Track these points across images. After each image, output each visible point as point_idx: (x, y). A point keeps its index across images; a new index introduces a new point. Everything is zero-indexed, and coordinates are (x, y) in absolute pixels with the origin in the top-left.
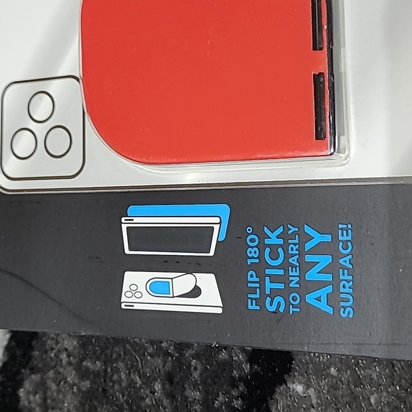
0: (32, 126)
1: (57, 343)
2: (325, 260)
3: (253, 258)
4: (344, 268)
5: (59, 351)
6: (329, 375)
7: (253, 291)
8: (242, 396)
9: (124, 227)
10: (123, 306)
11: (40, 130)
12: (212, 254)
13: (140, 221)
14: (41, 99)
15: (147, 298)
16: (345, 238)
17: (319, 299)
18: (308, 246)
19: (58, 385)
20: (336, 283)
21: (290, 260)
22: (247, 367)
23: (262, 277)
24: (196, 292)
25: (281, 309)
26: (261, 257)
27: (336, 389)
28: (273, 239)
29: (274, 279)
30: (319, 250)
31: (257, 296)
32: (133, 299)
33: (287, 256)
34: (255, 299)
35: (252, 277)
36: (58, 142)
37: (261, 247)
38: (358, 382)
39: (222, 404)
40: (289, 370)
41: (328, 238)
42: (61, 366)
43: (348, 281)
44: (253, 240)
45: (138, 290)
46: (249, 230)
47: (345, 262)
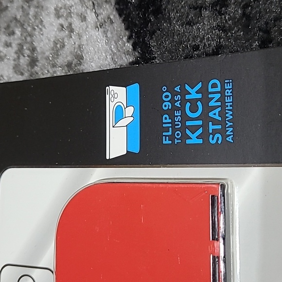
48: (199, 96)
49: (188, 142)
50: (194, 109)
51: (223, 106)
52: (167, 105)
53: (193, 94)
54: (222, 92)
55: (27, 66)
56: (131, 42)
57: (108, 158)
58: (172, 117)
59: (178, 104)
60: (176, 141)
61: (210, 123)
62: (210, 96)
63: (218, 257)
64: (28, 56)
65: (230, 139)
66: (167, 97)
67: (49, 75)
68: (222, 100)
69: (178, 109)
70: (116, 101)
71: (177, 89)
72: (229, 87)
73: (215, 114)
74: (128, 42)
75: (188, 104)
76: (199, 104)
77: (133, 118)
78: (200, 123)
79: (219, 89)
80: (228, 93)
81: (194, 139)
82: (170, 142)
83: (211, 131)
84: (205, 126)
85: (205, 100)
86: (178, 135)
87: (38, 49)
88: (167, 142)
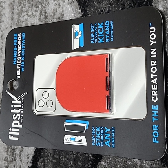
0: (43, 99)
1: (48, 151)
2: (109, 135)
3: (93, 133)
4: (113, 137)
5: (48, 153)
6: (109, 160)
7: (94, 141)
8: (91, 164)
9: (65, 125)
10: (64, 143)
11: (45, 100)
12: (85, 132)
13: (69, 124)
14: (46, 93)
15: (70, 141)
16: (113, 130)
17: (107, 143)
18: (105, 132)
19: (48, 161)
20: (111, 140)
21: (102, 135)
22: (92, 158)
23: (95, 138)
24: (81, 141)
25: (100, 145)
26: (95, 133)
27: (111, 163)
28: (98, 129)
29: (98, 138)
30: (107, 133)
31: (95, 142)
32: (67, 141)
33: (101, 133)
35: (93, 137)
36: (50, 104)
37: (95, 131)
38: (116, 162)
39: (86, 166)
40: (101, 159)
41: (110, 130)
42: (49, 156)
43: (114, 140)
44: (94, 130)
45: (68, 139)
46: (93, 127)
47: (113, 135)
48: (103, 27)
49: (99, 42)
50: (101, 31)
51: (110, 30)
52: (92, 30)
53: (101, 26)
55: (44, 19)
56: (81, 9)
57: (73, 49)
58: (94, 34)
59: (96, 30)
60: (95, 42)
61: (106, 35)
62: (106, 27)
63: (108, 77)
65: (112, 40)
66: (92, 27)
67: (52, 22)
68: (110, 28)
69: (96, 31)
70: (76, 30)
71: (96, 25)
72: (112, 23)
73: (107, 33)
74: (79, 9)
75: (99, 29)
76: (103, 29)
77: (81, 35)
78: (103, 35)
79: (109, 24)
80: (112, 25)
81: (101, 41)
82: (94, 42)
83: (106, 38)
85: (105, 28)
86: (96, 40)
88: (92, 42)
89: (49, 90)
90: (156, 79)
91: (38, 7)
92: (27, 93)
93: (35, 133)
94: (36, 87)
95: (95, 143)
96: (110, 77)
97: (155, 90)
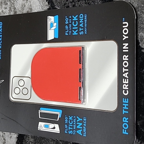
0: (19, 87)
2: (81, 124)
3: (66, 122)
4: (84, 126)
7: (66, 129)
9: (39, 112)
10: (38, 129)
11: (21, 88)
12: (58, 120)
13: (43, 111)
14: (21, 81)
15: (44, 128)
16: (85, 120)
17: (79, 132)
18: (78, 121)
20: (83, 129)
21: (74, 123)
23: (68, 126)
24: (54, 128)
25: (72, 133)
26: (68, 122)
28: (71, 118)
29: (70, 127)
30: (79, 122)
32: (41, 128)
33: (73, 122)
34: (67, 131)
35: (66, 126)
36: (25, 91)
37: (68, 120)
41: (82, 120)
43: (85, 129)
44: (66, 118)
45: (42, 126)
46: (66, 116)
47: (85, 125)
48: (77, 19)
49: (73, 34)
50: (75, 24)
51: (84, 22)
52: (67, 23)
53: (75, 19)
54: (84, 18)
57: (48, 40)
58: (68, 26)
59: (70, 22)
60: (70, 34)
61: (80, 28)
62: (80, 19)
63: (81, 69)
64: (13, 11)
65: (86, 33)
66: (67, 20)
68: (84, 21)
69: (70, 23)
70: (51, 21)
71: (70, 17)
72: (86, 17)
73: (81, 25)
74: (46, 2)
75: (73, 22)
76: (77, 22)
77: (56, 27)
78: (77, 28)
79: (83, 17)
80: (86, 18)
81: (75, 33)
82: (68, 34)
83: (80, 31)
84: (78, 29)
85: (79, 21)
86: (70, 32)
87: (16, 8)
88: (66, 34)
89: (24, 79)
90: (128, 73)
91: (7, 4)
92: (4, 80)
93: (11, 119)
94: (12, 75)
95: (68, 131)
96: (83, 69)
97: (126, 84)
